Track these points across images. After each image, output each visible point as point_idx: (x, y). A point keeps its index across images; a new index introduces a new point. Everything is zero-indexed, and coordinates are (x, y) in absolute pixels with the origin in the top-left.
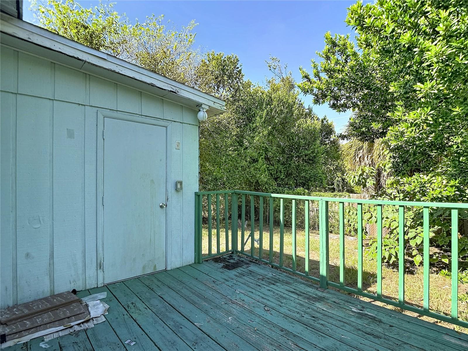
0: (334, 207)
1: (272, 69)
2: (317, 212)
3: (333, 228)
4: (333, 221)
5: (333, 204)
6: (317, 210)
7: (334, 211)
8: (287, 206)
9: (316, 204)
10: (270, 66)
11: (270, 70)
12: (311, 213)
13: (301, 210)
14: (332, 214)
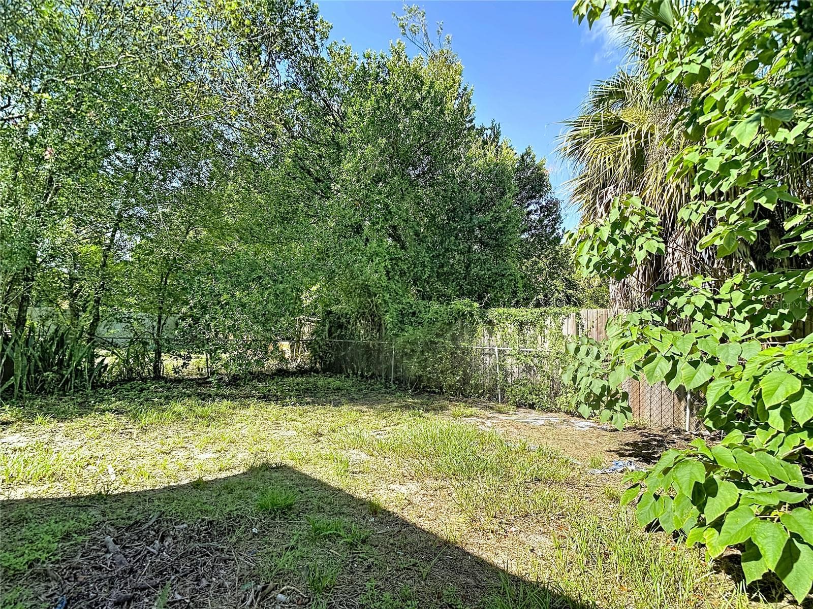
0: (540, 343)
1: (408, 32)
2: (500, 358)
3: (536, 395)
4: (539, 378)
5: (539, 337)
6: (499, 351)
7: (540, 354)
8: (431, 342)
9: (499, 337)
10: (403, 27)
11: (404, 34)
12: (488, 359)
13: (463, 353)
14: (536, 361)
